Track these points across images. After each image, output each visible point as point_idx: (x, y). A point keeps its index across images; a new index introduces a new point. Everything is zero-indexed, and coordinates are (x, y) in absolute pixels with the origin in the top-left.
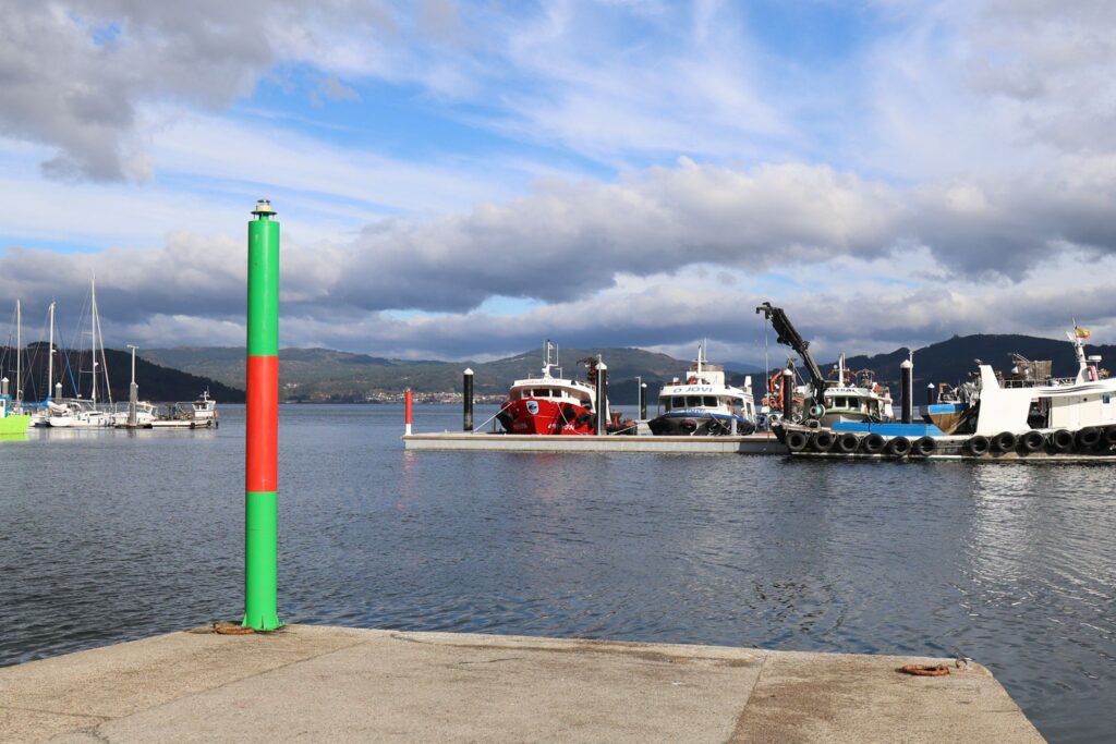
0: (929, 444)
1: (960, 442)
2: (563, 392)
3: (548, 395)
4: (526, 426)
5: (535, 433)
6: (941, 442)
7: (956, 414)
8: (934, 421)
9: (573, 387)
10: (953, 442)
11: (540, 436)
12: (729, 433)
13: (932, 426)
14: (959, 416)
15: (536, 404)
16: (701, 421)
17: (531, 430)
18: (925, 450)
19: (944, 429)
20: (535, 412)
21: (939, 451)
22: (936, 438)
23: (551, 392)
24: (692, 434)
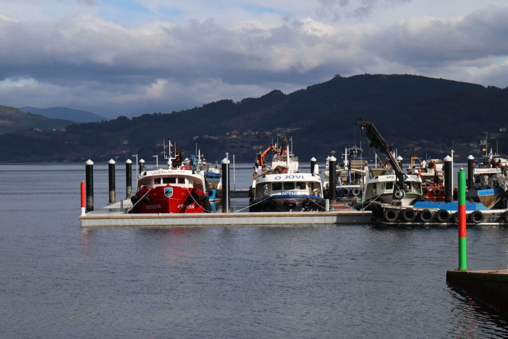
0: (479, 216)
1: (498, 214)
2: (186, 180)
3: (175, 183)
5: (168, 212)
6: (486, 214)
7: (494, 196)
8: (481, 201)
9: (194, 175)
10: (493, 214)
11: (171, 214)
13: (480, 204)
14: (496, 197)
15: (172, 190)
16: (298, 200)
17: (166, 210)
18: (475, 219)
19: (487, 205)
20: (170, 196)
21: (485, 220)
22: (483, 212)
23: (177, 180)
24: (291, 210)
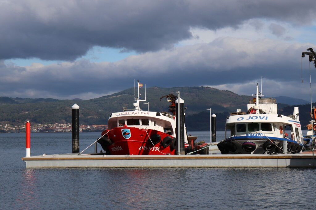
2: (150, 122)
3: (139, 124)
4: (121, 149)
5: (128, 154)
9: (158, 117)
11: (132, 156)
12: (281, 152)
15: (129, 131)
16: (258, 142)
17: (125, 151)
20: (129, 137)
23: (140, 122)
24: (252, 152)
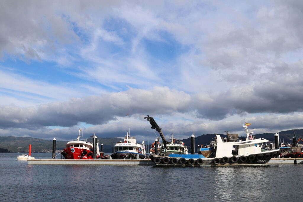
0: (201, 161)
1: (211, 160)
2: (83, 146)
3: (78, 146)
4: (71, 157)
5: (73, 159)
6: (204, 160)
7: (209, 151)
9: (87, 144)
10: (208, 160)
12: (136, 158)
13: (202, 155)
14: (210, 152)
15: (74, 149)
16: (127, 155)
18: (199, 163)
19: (205, 156)
20: (74, 152)
21: (204, 163)
22: (203, 159)
23: (79, 146)
24: (125, 159)
